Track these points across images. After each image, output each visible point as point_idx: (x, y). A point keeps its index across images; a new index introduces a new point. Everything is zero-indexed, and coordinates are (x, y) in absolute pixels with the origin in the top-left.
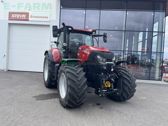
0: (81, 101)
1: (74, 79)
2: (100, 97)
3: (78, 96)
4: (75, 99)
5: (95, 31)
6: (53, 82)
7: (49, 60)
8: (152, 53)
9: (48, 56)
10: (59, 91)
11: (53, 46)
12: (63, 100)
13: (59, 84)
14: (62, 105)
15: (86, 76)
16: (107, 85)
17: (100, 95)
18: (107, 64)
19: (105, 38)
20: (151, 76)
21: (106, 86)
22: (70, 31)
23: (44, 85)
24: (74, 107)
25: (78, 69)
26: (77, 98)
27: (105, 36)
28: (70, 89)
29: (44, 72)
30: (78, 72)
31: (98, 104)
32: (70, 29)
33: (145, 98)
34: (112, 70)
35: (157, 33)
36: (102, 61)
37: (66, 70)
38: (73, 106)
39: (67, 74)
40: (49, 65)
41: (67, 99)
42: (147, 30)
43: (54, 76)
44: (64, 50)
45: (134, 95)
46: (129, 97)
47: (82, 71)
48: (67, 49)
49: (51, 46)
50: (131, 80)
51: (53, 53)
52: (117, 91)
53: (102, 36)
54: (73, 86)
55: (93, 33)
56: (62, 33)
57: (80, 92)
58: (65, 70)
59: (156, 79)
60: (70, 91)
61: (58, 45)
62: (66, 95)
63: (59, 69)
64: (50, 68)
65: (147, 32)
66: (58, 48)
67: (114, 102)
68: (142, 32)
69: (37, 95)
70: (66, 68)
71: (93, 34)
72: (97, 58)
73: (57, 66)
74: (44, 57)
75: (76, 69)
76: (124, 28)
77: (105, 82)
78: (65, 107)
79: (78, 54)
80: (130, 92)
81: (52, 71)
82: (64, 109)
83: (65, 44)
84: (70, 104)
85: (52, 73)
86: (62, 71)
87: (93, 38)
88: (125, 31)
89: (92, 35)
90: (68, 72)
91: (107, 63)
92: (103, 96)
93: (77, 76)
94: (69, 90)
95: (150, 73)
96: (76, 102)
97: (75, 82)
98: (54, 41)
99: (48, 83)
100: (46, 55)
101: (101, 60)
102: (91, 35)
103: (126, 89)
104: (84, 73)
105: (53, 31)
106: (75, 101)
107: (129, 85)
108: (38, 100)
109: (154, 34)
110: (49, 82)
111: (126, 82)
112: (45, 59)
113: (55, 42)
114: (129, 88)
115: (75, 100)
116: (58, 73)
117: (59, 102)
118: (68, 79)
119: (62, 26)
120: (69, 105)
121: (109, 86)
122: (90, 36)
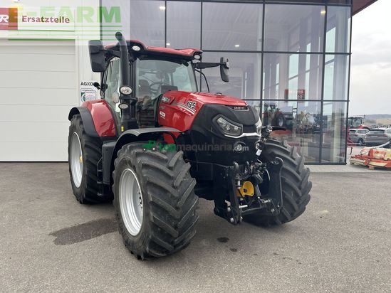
0: (184, 239)
1: (163, 184)
2: (233, 223)
3: (176, 227)
4: (170, 236)
5: (199, 53)
6: (98, 190)
7: (84, 132)
8: (324, 102)
9: (81, 123)
10: (119, 216)
11: (87, 95)
12: (136, 240)
13: (118, 196)
14: (132, 253)
15: (193, 172)
16: (245, 191)
17: (232, 219)
18: (245, 137)
19: (225, 70)
20: (322, 155)
21: (244, 194)
22: (136, 55)
23: (74, 198)
24: (165, 255)
25: (171, 155)
26: (175, 233)
27: (223, 66)
28: (155, 212)
29: (69, 162)
30: (172, 164)
31: (224, 240)
32: (136, 48)
33: (326, 211)
34: (259, 153)
35: (332, 57)
36: (232, 130)
37: (139, 159)
38: (163, 253)
39: (144, 171)
40: (86, 146)
41: (148, 237)
42: (309, 50)
43: (101, 174)
44: (125, 106)
45: (305, 208)
46: (295, 214)
47: (181, 159)
48: (131, 101)
49: (82, 94)
50: (299, 173)
51: (92, 112)
52: (271, 203)
53: (217, 65)
54: (161, 202)
55: (195, 59)
56: (114, 59)
57: (181, 218)
58: (136, 161)
59: (334, 162)
60: (154, 218)
61: (104, 92)
62: (142, 227)
63: (115, 156)
64: (88, 152)
65: (309, 53)
66: (106, 98)
67: (259, 228)
68: (298, 55)
69: (58, 228)
70: (138, 155)
71: (194, 61)
72: (218, 124)
73: (107, 149)
74: (69, 123)
75: (165, 157)
76: (260, 44)
77: (242, 184)
78: (142, 257)
79: (163, 114)
80: (298, 203)
81: (93, 161)
82: (139, 262)
83: (127, 90)
84: (155, 249)
85: (95, 166)
86: (125, 163)
87: (194, 70)
88: (262, 52)
89: (192, 63)
90: (145, 166)
91: (244, 134)
92: (238, 222)
93: (171, 174)
94: (151, 214)
95: (321, 148)
96: (172, 243)
97: (166, 191)
98: (94, 82)
99: (84, 191)
100: (74, 119)
101: (228, 129)
102: (189, 63)
103: (290, 196)
104: (188, 166)
105: (92, 54)
106: (169, 242)
107: (295, 186)
108: (63, 244)
109: (328, 58)
110: (86, 190)
111: (289, 180)
112: (72, 129)
113: (96, 85)
114: (296, 194)
115: (168, 237)
116: (112, 168)
117: (121, 243)
118: (147, 184)
119: (115, 42)
120: (153, 252)
121: (251, 193)
122: (187, 65)
